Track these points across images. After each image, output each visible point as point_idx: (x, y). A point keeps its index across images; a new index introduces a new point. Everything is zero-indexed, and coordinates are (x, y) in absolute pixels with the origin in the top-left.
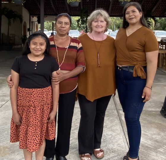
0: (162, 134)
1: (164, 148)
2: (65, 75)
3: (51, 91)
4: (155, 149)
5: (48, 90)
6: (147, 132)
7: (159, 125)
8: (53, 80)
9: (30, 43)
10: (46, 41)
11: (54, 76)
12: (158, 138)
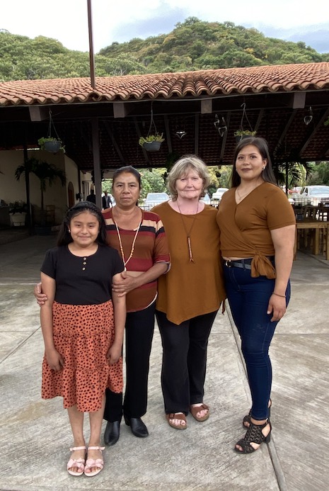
0: (316, 376)
1: (318, 400)
2: (136, 281)
3: (111, 309)
4: (302, 403)
5: (106, 309)
6: (289, 372)
7: (311, 360)
8: (116, 289)
9: (70, 225)
10: (98, 219)
11: (117, 283)
12: (308, 382)
